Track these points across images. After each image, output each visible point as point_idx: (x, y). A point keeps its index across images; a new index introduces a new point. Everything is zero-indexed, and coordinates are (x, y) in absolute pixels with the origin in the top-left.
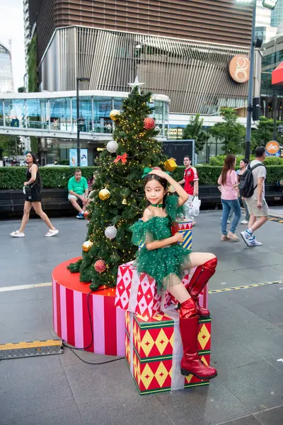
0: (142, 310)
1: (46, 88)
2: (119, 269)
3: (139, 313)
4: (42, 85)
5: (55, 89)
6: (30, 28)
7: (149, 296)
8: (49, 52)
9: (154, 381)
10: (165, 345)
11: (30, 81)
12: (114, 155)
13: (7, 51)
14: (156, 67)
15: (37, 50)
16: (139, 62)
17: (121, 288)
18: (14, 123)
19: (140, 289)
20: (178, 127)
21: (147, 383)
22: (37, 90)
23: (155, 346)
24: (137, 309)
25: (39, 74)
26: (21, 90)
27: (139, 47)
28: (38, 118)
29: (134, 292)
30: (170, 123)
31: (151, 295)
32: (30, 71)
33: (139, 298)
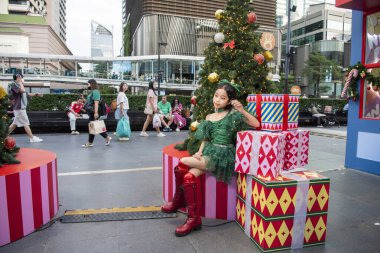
0: (265, 171)
1: (135, 54)
2: (238, 136)
3: (262, 174)
4: (133, 52)
5: (142, 54)
6: (126, 17)
7: (271, 157)
8: (139, 31)
9: (277, 240)
10: (288, 204)
12: (221, 45)
13: (110, 33)
15: (130, 31)
16: (199, 37)
17: (241, 153)
18: (114, 77)
19: (261, 151)
21: (270, 242)
22: (130, 55)
23: (279, 205)
24: (260, 171)
25: (131, 46)
27: (198, 27)
28: (130, 74)
29: (255, 155)
31: (274, 155)
32: (125, 45)
33: (261, 160)
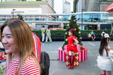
1: (77, 12)
4: (76, 11)
5: (79, 12)
11: (74, 10)
13: (69, 4)
14: (105, 5)
16: (100, 4)
20: (112, 20)
25: (76, 8)
26: (72, 12)
30: (109, 19)
